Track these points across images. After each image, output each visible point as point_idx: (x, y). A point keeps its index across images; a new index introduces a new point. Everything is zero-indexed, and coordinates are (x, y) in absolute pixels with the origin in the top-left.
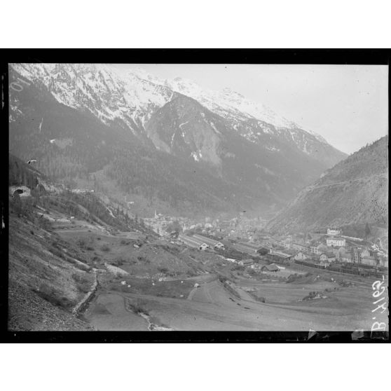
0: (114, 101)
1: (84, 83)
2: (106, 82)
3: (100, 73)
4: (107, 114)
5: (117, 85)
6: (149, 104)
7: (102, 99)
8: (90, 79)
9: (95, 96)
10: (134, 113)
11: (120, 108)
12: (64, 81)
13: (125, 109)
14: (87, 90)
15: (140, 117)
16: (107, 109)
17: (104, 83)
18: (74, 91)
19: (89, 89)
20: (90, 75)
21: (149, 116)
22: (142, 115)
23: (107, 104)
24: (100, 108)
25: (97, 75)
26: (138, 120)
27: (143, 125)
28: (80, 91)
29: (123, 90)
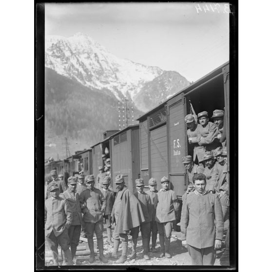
0: (107, 77)
1: (78, 60)
2: (100, 62)
3: (95, 54)
4: (96, 85)
5: (111, 66)
6: (139, 81)
7: (93, 74)
8: (85, 58)
9: (86, 70)
10: (125, 87)
11: (111, 83)
12: (58, 57)
13: (115, 84)
14: (80, 65)
15: (129, 91)
16: (98, 82)
17: (98, 62)
18: (67, 65)
19: (82, 65)
20: (86, 55)
21: (139, 90)
22: (131, 89)
23: (98, 79)
24: (90, 81)
25: (92, 56)
26: (128, 93)
27: (132, 97)
28: (73, 66)
29: (117, 70)
